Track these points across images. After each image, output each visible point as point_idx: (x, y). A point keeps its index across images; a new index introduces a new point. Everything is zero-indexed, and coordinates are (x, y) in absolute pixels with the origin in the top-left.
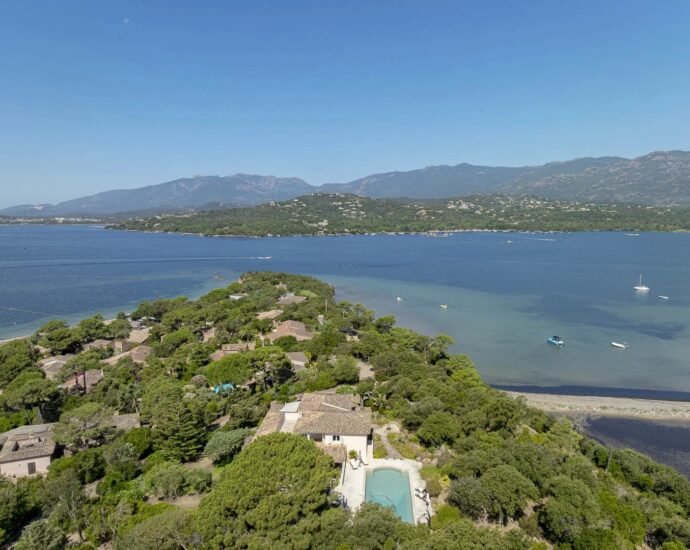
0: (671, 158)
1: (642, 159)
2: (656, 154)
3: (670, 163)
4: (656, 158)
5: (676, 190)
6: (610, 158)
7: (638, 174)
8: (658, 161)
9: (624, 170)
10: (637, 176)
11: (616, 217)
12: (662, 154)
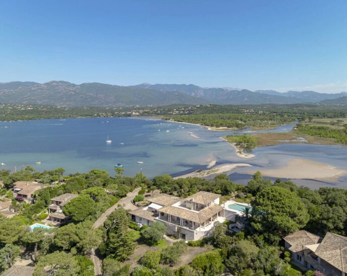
0: (60, 84)
1: (47, 84)
2: (53, 82)
3: (60, 87)
4: (53, 84)
5: (65, 99)
6: (31, 82)
7: (46, 91)
8: (54, 85)
9: (39, 89)
10: (46, 92)
11: (46, 112)
12: (56, 82)
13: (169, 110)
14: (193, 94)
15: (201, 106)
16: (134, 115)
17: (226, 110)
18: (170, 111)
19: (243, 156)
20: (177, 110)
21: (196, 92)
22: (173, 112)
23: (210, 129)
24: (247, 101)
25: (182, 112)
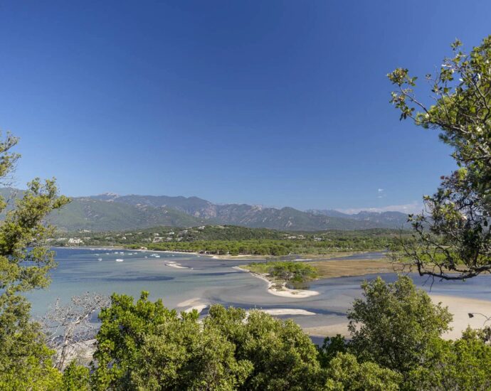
13: (144, 235)
14: (198, 214)
15: (207, 227)
16: (72, 245)
17: (254, 235)
18: (147, 237)
19: (287, 293)
20: (161, 235)
21: (203, 210)
22: (152, 239)
23: (215, 257)
24: (291, 226)
25: (169, 239)
